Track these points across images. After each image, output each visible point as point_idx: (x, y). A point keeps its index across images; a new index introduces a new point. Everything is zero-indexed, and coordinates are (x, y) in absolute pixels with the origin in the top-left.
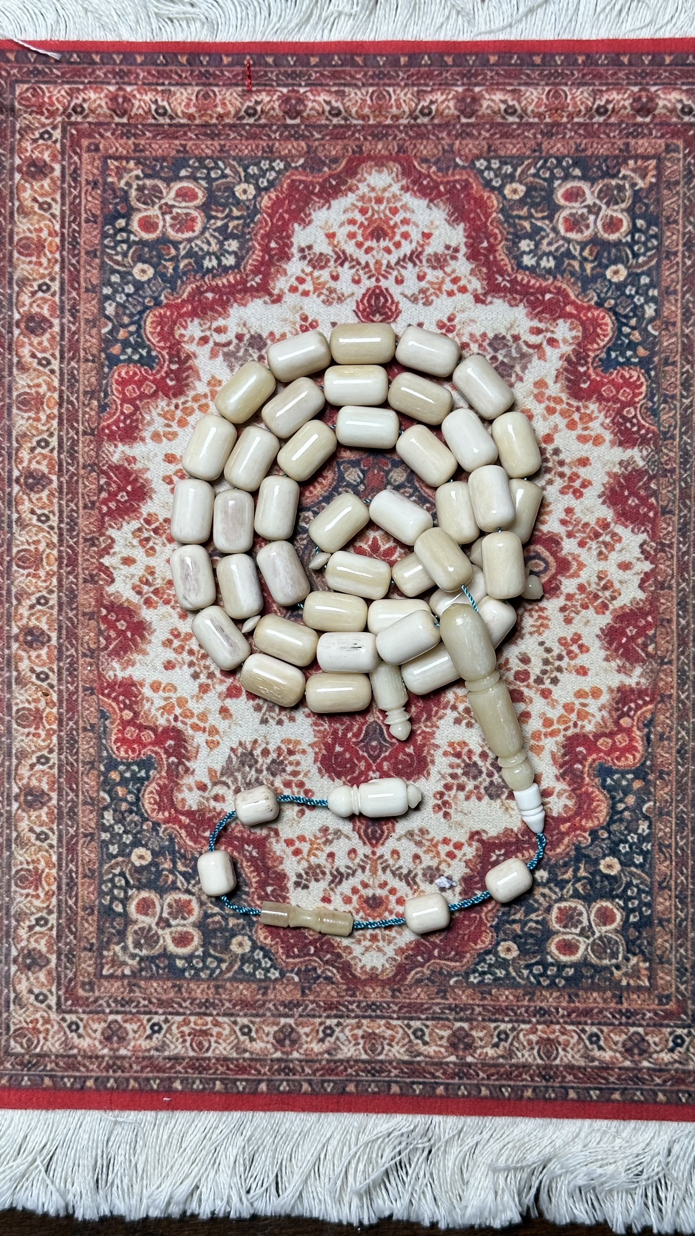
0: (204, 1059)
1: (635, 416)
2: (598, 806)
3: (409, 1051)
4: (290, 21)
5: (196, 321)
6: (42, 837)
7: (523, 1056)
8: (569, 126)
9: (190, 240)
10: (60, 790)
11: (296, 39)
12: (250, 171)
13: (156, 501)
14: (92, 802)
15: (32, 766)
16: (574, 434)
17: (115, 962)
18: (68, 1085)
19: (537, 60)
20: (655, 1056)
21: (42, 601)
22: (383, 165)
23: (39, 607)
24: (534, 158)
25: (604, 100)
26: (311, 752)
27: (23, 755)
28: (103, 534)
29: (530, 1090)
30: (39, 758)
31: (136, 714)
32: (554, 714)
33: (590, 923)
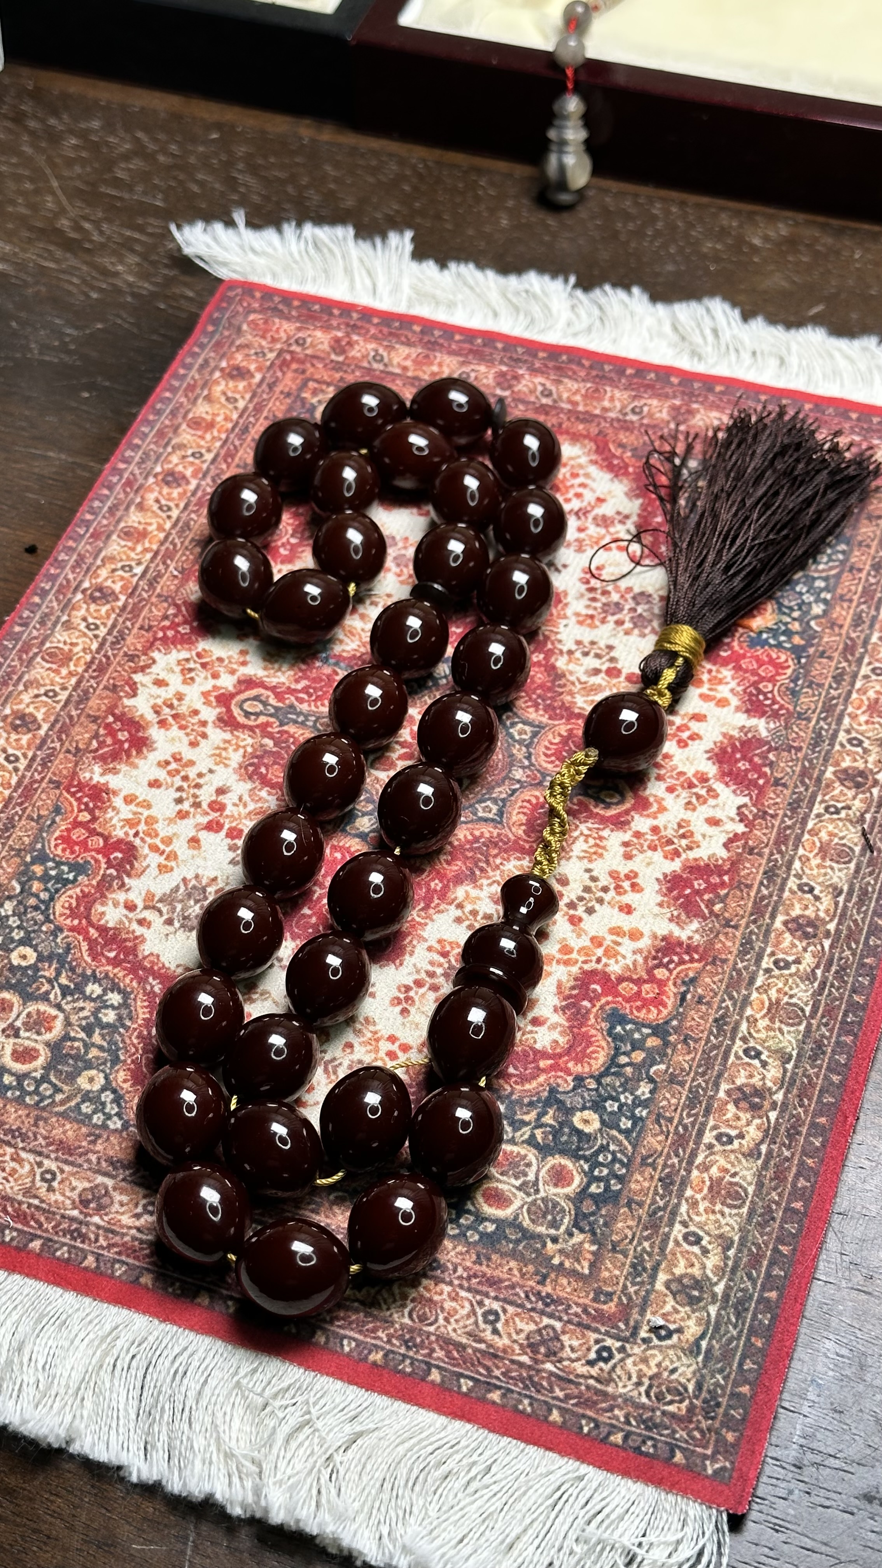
1: (771, 692)
2: (596, 1052)
16: (698, 691)
20: (566, 1363)
21: (51, 694)
23: (44, 698)
28: (146, 654)
31: (94, 819)
32: (577, 943)
33: (537, 1179)
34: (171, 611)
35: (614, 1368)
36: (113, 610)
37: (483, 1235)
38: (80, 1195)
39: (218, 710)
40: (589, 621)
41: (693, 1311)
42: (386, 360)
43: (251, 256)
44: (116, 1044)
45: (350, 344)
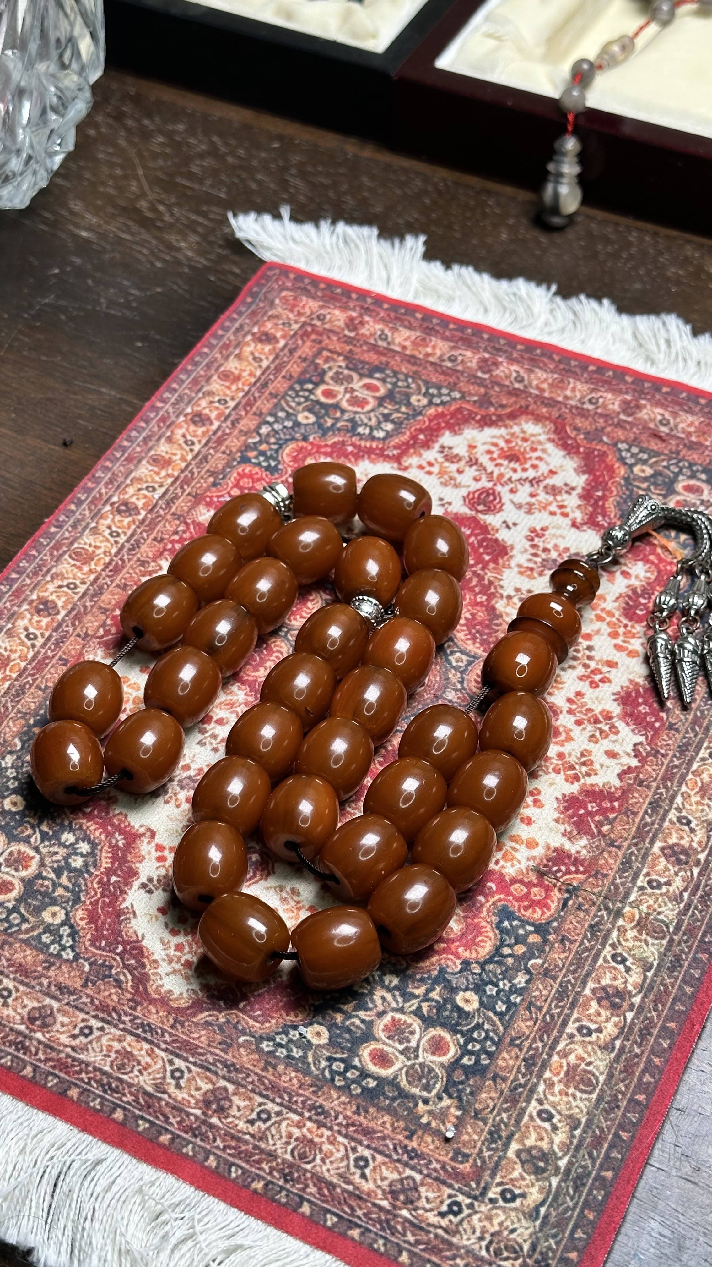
2: (484, 941)
7: (274, 1144)
9: (356, 413)
11: (513, 332)
12: (431, 391)
14: (4, 743)
16: (613, 641)
20: (420, 1212)
21: (72, 586)
22: (540, 421)
23: (65, 589)
24: (671, 457)
29: (262, 1183)
33: (418, 1046)
34: (182, 528)
35: (461, 1222)
36: (134, 522)
37: (365, 1089)
38: (29, 1013)
40: (529, 573)
41: (538, 1180)
42: (389, 339)
43: (291, 243)
44: (79, 886)
45: (362, 323)
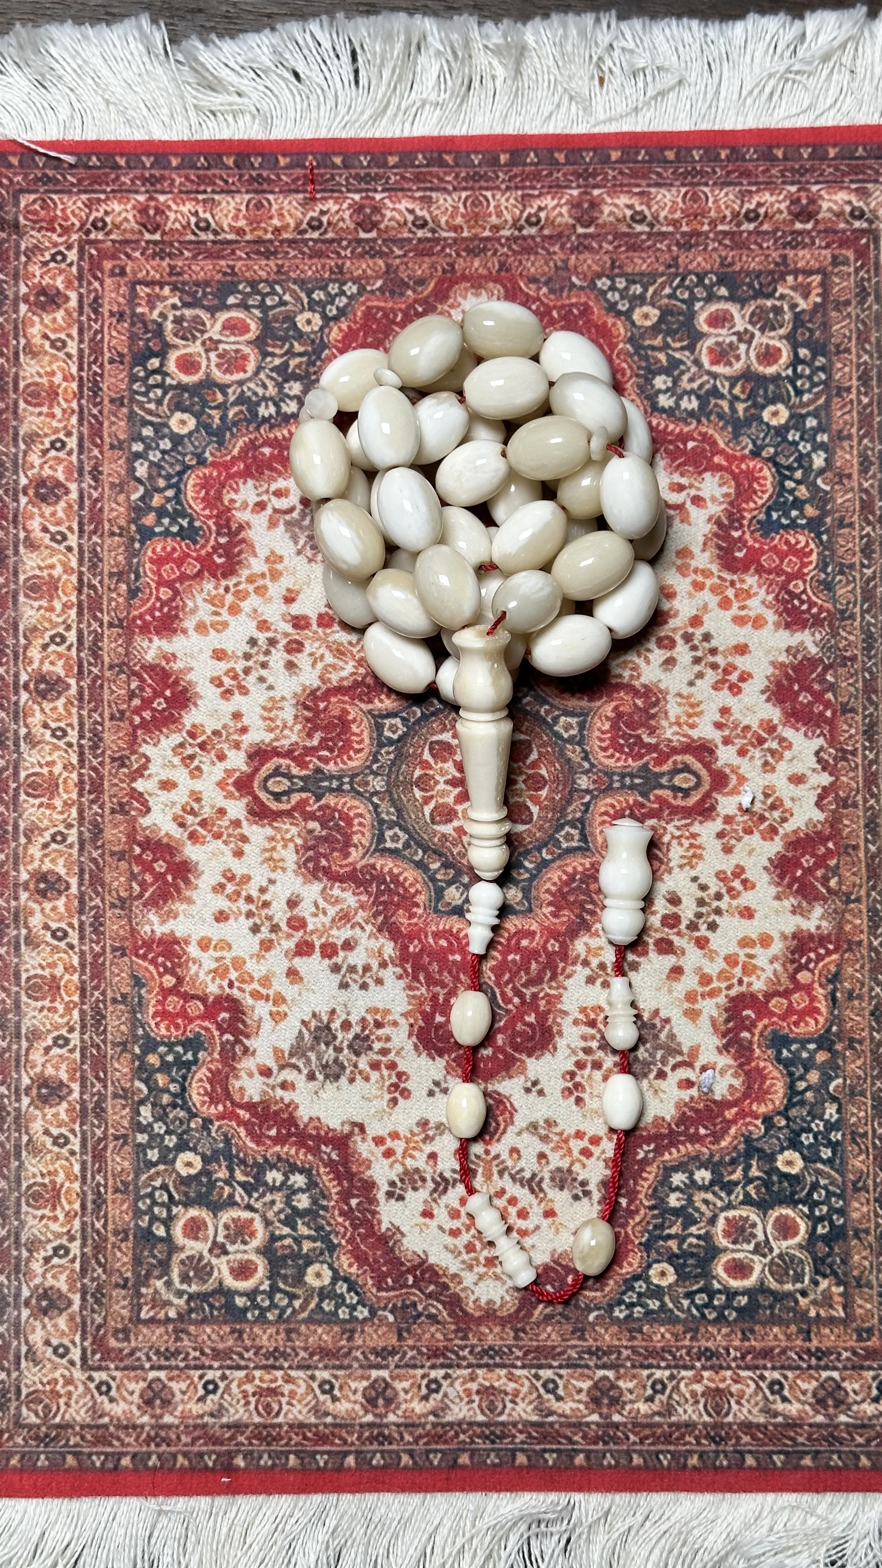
0: (273, 1426)
1: (804, 591)
2: (773, 1085)
3: (538, 1410)
4: (362, 113)
5: (250, 482)
6: (60, 1141)
7: (685, 1412)
8: (711, 235)
9: (241, 383)
10: (83, 1080)
11: (369, 135)
12: (315, 296)
13: (202, 708)
14: (125, 1094)
15: (47, 1050)
16: (729, 614)
17: (157, 1302)
18: (98, 1464)
19: (670, 155)
20: (855, 1408)
21: (59, 838)
22: (480, 286)
23: (54, 846)
24: (670, 274)
25: (754, 202)
26: (404, 1023)
27: (35, 1035)
28: (134, 752)
29: (696, 1457)
30: (56, 1039)
31: (180, 980)
32: (713, 968)
33: (766, 1237)
36: (70, 702)
37: (740, 1310)
38: (364, 1395)
39: (245, 801)
44: (322, 1228)
